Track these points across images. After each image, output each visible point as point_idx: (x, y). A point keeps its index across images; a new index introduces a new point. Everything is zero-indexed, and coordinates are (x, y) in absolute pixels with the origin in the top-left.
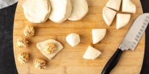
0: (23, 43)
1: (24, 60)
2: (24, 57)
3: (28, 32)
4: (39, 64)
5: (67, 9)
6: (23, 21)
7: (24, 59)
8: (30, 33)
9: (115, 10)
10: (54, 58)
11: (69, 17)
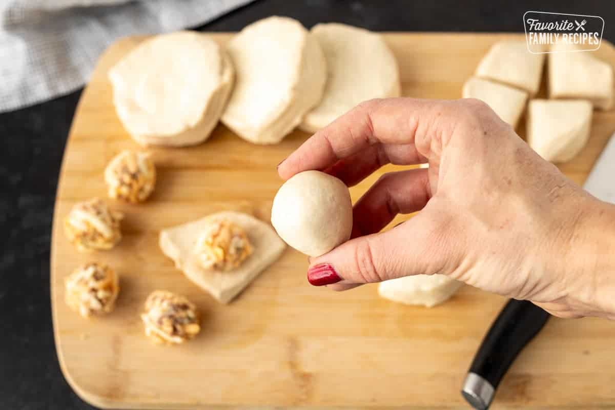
0: (99, 213)
1: (94, 290)
2: (96, 277)
3: (125, 169)
4: (165, 305)
5: (304, 66)
6: (110, 139)
7: (93, 284)
8: (134, 176)
9: (520, 88)
10: (237, 297)
11: (313, 110)
